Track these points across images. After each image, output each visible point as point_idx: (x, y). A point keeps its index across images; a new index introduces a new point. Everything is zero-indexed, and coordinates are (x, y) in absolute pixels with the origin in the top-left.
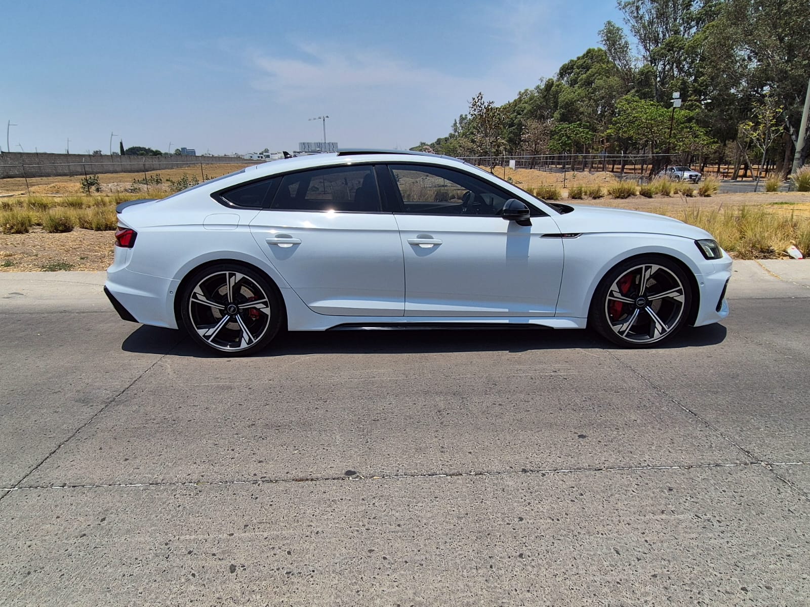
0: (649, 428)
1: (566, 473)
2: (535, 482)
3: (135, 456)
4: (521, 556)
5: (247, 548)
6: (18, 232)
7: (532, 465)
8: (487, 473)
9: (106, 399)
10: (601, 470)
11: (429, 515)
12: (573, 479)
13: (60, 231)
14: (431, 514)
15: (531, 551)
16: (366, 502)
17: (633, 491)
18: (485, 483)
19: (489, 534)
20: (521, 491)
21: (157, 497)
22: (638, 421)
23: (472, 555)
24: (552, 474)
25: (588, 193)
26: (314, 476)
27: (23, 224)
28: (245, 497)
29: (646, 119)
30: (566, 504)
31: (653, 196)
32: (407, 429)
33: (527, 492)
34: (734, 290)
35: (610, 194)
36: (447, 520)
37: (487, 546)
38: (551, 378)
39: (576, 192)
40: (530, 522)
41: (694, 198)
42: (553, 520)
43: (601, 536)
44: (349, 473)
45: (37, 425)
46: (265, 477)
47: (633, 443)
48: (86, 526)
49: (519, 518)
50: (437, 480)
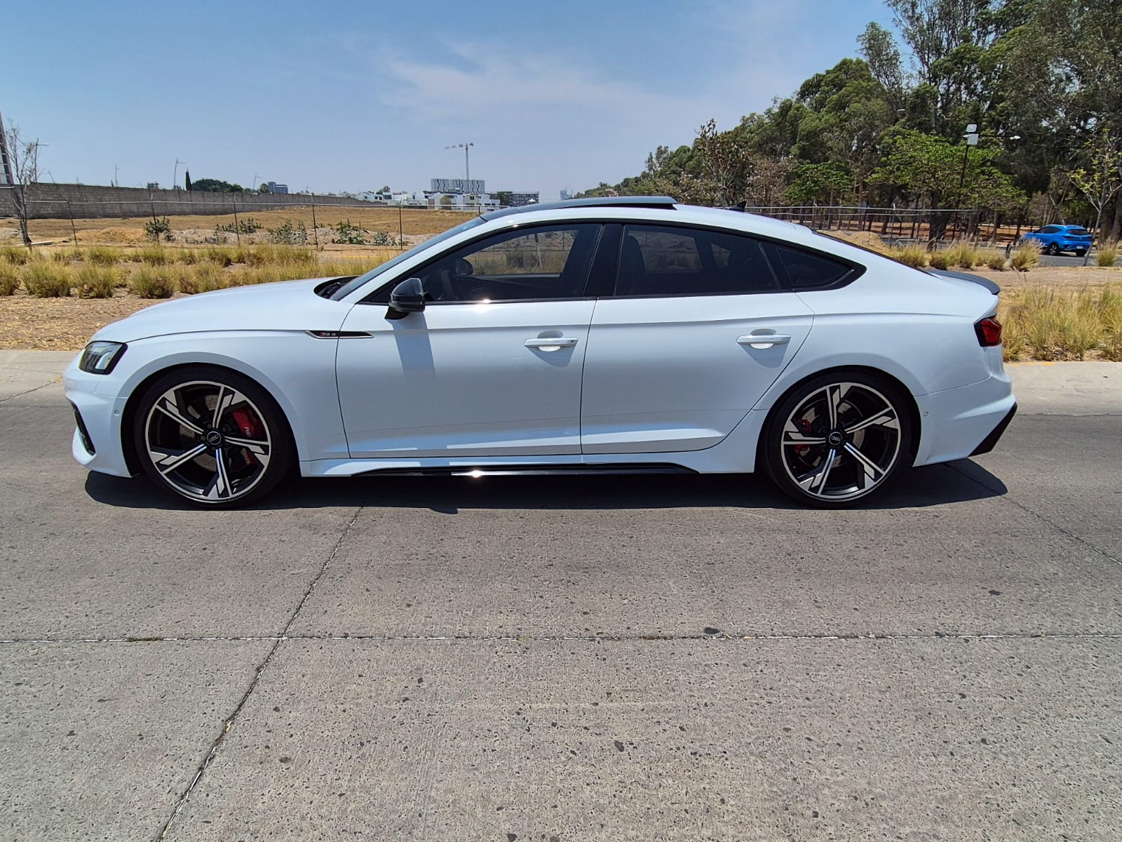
0: (1078, 584)
1: (995, 640)
2: (960, 650)
3: (417, 600)
4: (984, 741)
5: (624, 722)
6: (100, 296)
7: (946, 628)
8: (891, 635)
9: (338, 525)
10: (1039, 636)
11: (840, 687)
12: (1008, 647)
13: (156, 296)
14: (843, 686)
15: (995, 736)
17: (1094, 665)
18: (894, 648)
19: (930, 714)
20: (946, 660)
21: (474, 653)
22: (1061, 575)
23: (921, 739)
24: (977, 640)
26: (666, 633)
27: (105, 286)
28: (588, 658)
29: (929, 160)
30: (1013, 679)
31: (948, 268)
32: (758, 577)
33: (955, 662)
34: (1109, 402)
36: (867, 694)
37: (935, 728)
38: (918, 514)
40: (977, 699)
41: (1006, 273)
42: (1005, 698)
43: (1077, 720)
44: (709, 631)
45: (266, 558)
46: (602, 633)
47: (1067, 603)
48: (403, 687)
49: (960, 694)
50: (830, 643)
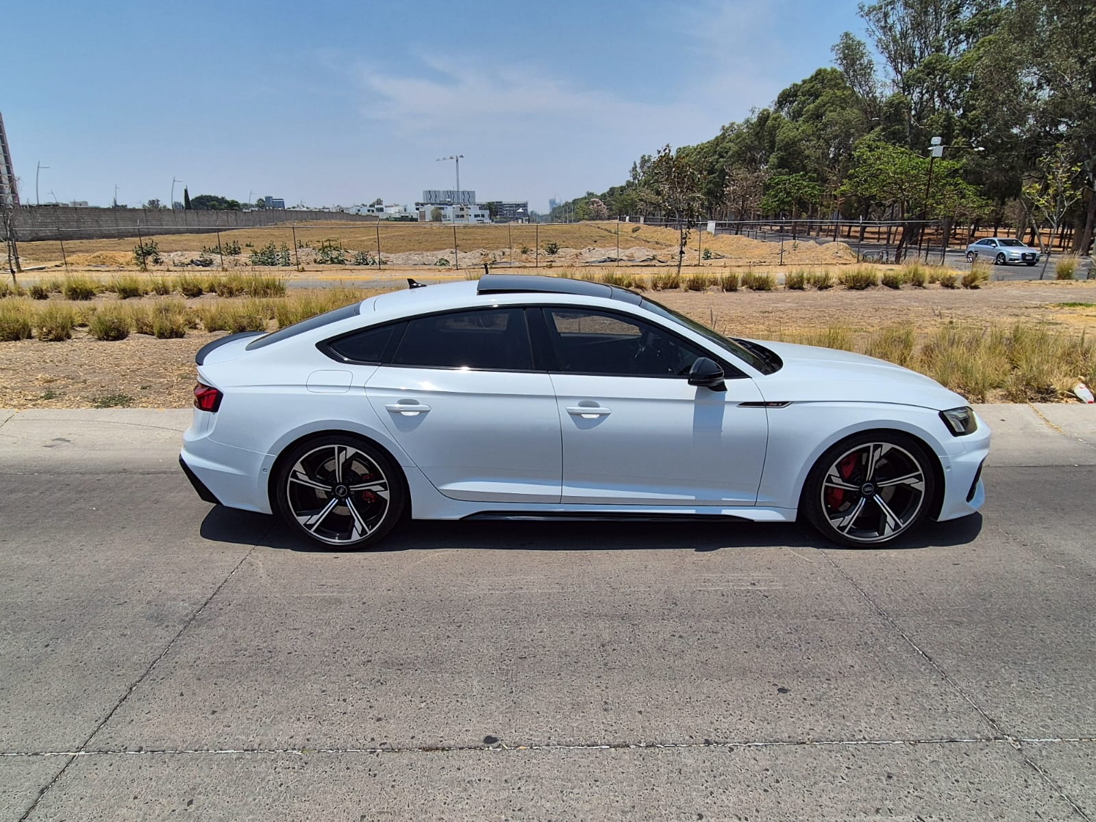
0: (869, 678)
1: (759, 748)
2: (721, 761)
3: (224, 706)
6: (58, 339)
7: (718, 734)
8: (661, 744)
9: (184, 616)
10: (804, 743)
11: (587, 807)
12: (768, 757)
13: (112, 338)
14: (590, 806)
16: (510, 784)
17: (843, 778)
18: (657, 760)
20: (702, 773)
21: (254, 769)
22: (857, 667)
24: (742, 748)
25: (812, 281)
26: (445, 744)
27: (63, 328)
28: (360, 773)
29: (895, 173)
30: (758, 796)
31: (900, 286)
32: (562, 673)
33: (709, 775)
34: (998, 450)
35: (842, 283)
36: (609, 815)
38: (748, 594)
39: (795, 280)
41: (956, 291)
42: (740, 819)
44: (490, 740)
45: (101, 655)
46: (385, 743)
47: (848, 703)
48: (170, 811)
49: (699, 815)
50: (598, 754)
